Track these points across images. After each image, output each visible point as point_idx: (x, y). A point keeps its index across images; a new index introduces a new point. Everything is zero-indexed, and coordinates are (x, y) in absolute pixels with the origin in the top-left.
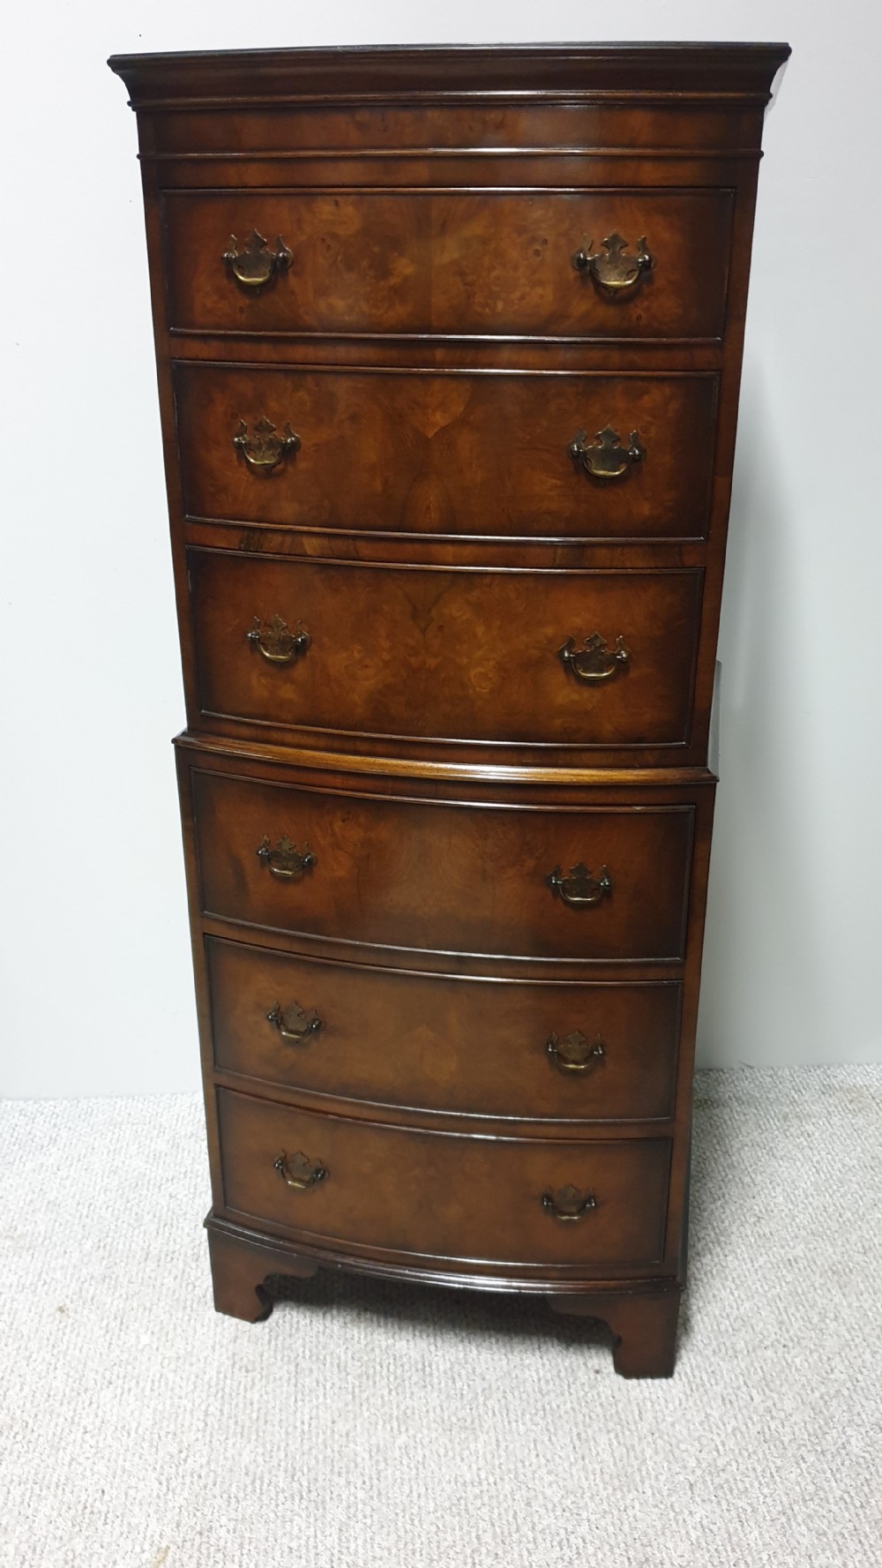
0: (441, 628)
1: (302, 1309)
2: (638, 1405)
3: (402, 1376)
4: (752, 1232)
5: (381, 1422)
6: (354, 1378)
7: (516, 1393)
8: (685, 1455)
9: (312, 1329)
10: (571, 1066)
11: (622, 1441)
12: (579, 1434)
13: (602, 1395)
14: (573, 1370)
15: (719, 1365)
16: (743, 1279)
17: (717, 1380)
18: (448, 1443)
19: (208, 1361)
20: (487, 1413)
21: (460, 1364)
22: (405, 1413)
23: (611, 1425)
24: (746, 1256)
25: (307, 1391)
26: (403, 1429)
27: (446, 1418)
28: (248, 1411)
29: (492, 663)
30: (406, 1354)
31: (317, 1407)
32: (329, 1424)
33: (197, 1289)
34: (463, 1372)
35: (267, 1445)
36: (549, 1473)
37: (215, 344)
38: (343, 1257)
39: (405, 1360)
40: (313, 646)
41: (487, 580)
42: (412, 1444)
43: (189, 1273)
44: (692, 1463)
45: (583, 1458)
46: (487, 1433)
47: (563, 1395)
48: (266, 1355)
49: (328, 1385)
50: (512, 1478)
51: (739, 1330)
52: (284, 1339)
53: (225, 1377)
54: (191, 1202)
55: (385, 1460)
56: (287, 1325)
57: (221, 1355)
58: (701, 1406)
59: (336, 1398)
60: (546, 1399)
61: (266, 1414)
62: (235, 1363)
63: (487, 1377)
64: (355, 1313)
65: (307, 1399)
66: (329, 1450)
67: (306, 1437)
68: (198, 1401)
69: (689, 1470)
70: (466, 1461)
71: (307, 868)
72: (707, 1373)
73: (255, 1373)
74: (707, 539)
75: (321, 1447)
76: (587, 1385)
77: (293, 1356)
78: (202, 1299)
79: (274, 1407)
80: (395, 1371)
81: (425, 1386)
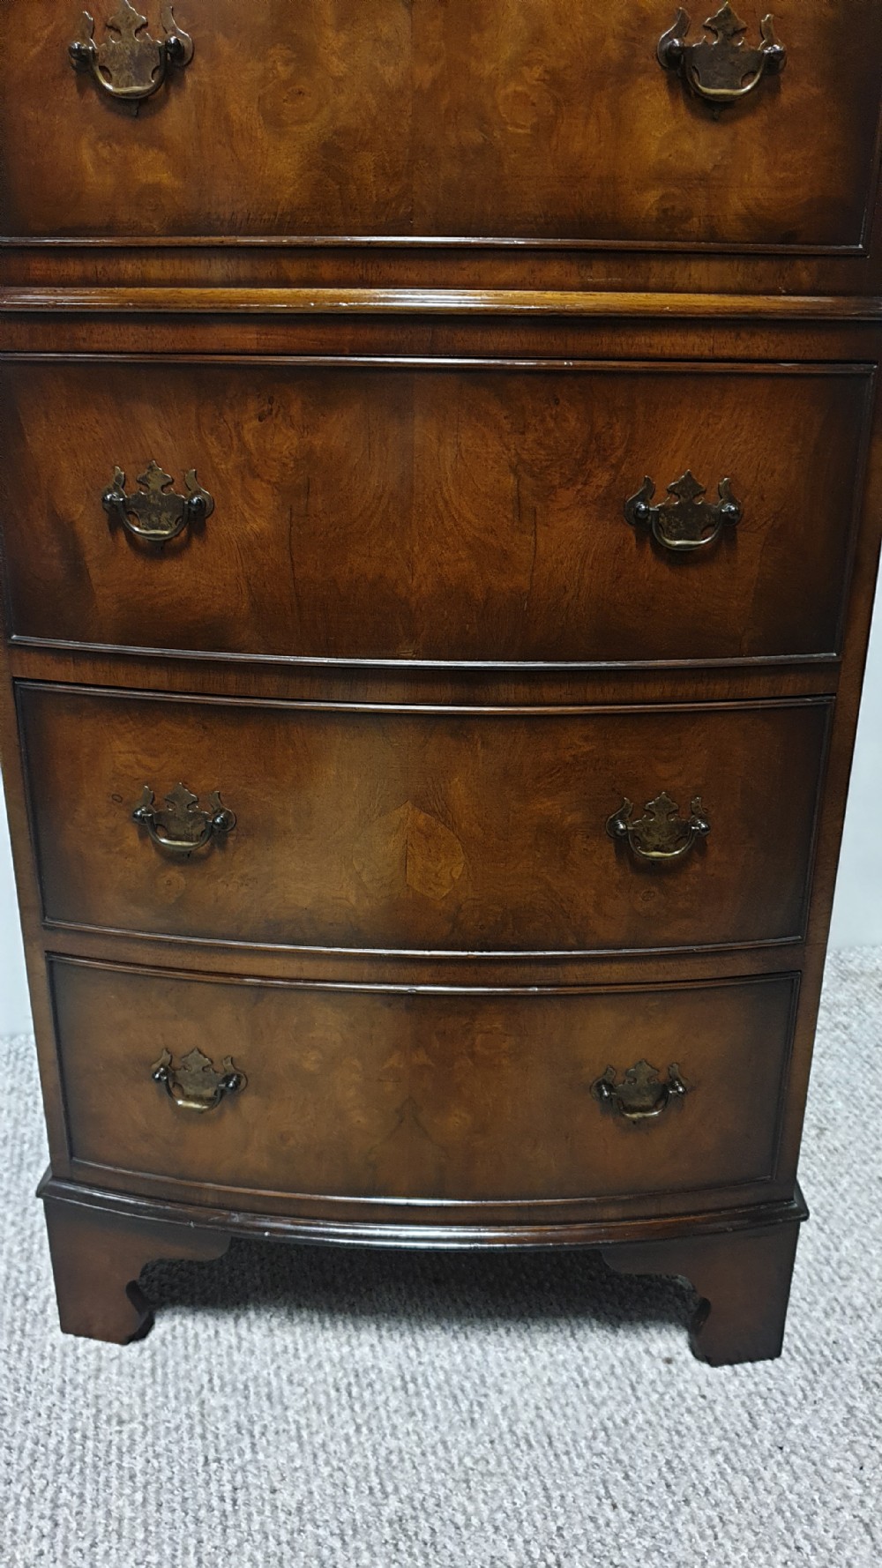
1: (199, 1316)
2: (743, 1404)
3: (374, 1402)
4: (819, 1147)
5: (351, 1482)
6: (297, 1412)
7: (556, 1408)
8: (839, 1476)
9: (219, 1343)
10: (655, 854)
11: (737, 1465)
12: (668, 1462)
13: (686, 1395)
14: (632, 1363)
15: (839, 1331)
16: (829, 1208)
17: (844, 1354)
18: (467, 1503)
19: (54, 1415)
20: (518, 1446)
21: (458, 1372)
22: (388, 1461)
23: (713, 1441)
24: (821, 1178)
25: (223, 1444)
26: (390, 1489)
27: (455, 1460)
28: (127, 1491)
29: (536, 72)
30: (373, 1367)
31: (243, 1469)
32: (267, 1495)
33: (31, 1301)
34: (467, 1385)
35: (165, 1547)
36: (640, 1534)
38: (272, 1220)
39: (373, 1376)
40: (197, 51)
42: (409, 1511)
43: (17, 1280)
44: (857, 1490)
45: (687, 1502)
46: (526, 1479)
47: (627, 1403)
48: (150, 1392)
49: (257, 1430)
50: (585, 1551)
51: (848, 1279)
52: (177, 1364)
53: (85, 1437)
54: (14, 1178)
55: (370, 1547)
56: (180, 1342)
57: (74, 1402)
58: (836, 1396)
59: (272, 1449)
60: (604, 1412)
61: (158, 1492)
62: (99, 1411)
63: (506, 1388)
64: (284, 1312)
65: (225, 1456)
66: (272, 1542)
67: (230, 1523)
68: (40, 1484)
69: (855, 1501)
70: (503, 1531)
71: (195, 519)
72: (826, 1344)
73: (134, 1425)
75: (258, 1537)
76: (659, 1383)
77: (194, 1388)
78: (40, 1317)
79: (170, 1479)
80: (362, 1395)
81: (412, 1414)
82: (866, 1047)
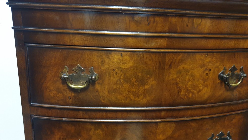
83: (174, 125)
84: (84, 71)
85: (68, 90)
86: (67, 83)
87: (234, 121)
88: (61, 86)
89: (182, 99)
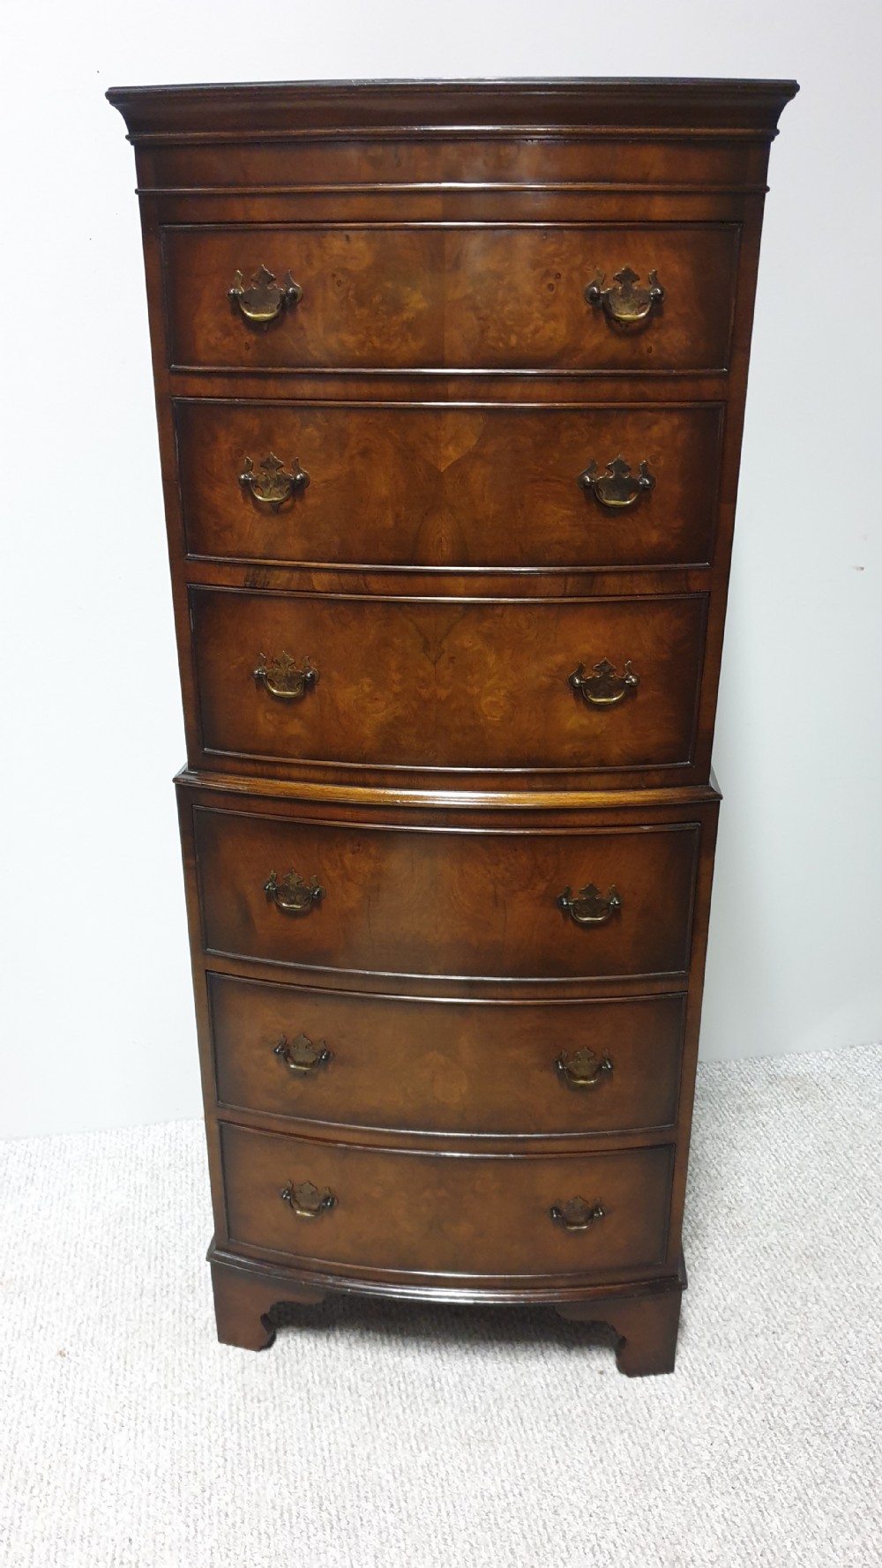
0: (452, 659)
1: (304, 1333)
2: (645, 1402)
3: (414, 1393)
4: (726, 1223)
5: (400, 1443)
6: (367, 1399)
7: (527, 1402)
8: (698, 1448)
9: (317, 1353)
10: (581, 1082)
11: (636, 1441)
12: (593, 1437)
13: (610, 1396)
14: (578, 1374)
15: (716, 1356)
16: (725, 1269)
17: (716, 1371)
18: (469, 1458)
19: (218, 1396)
20: (502, 1424)
21: (468, 1376)
22: (422, 1431)
23: (623, 1425)
24: (724, 1247)
25: (322, 1418)
26: (423, 1447)
27: (463, 1432)
28: (266, 1443)
29: (503, 693)
30: (414, 1371)
31: (335, 1433)
32: (349, 1448)
33: (196, 1321)
34: (473, 1384)
35: (290, 1476)
36: (571, 1479)
37: (218, 381)
38: (352, 1282)
39: (414, 1377)
40: (322, 682)
41: (499, 611)
42: (434, 1461)
43: (187, 1307)
44: (706, 1456)
45: (601, 1461)
46: (505, 1444)
47: (572, 1399)
48: (275, 1384)
49: (342, 1409)
50: (537, 1488)
51: (729, 1320)
52: (292, 1365)
53: (238, 1409)
54: (178, 1233)
55: (410, 1481)
56: (293, 1351)
57: (230, 1388)
58: (705, 1399)
59: (352, 1421)
60: (557, 1405)
61: (284, 1444)
62: (245, 1394)
63: (497, 1387)
64: (358, 1332)
65: (323, 1425)
66: (352, 1475)
67: (328, 1464)
68: (214, 1437)
69: (704, 1464)
70: (489, 1474)
71: (316, 902)
72: (706, 1365)
73: (268, 1403)
74: (712, 565)
75: (344, 1473)
76: (593, 1387)
77: (303, 1382)
78: (204, 1332)
79: (291, 1436)
80: (407, 1389)
81: (438, 1402)
82: (776, 1143)
83: (481, 420)
84: (273, 279)
85: (243, 327)
86: (240, 309)
87: (656, 431)
88: (230, 318)
89: (494, 349)
